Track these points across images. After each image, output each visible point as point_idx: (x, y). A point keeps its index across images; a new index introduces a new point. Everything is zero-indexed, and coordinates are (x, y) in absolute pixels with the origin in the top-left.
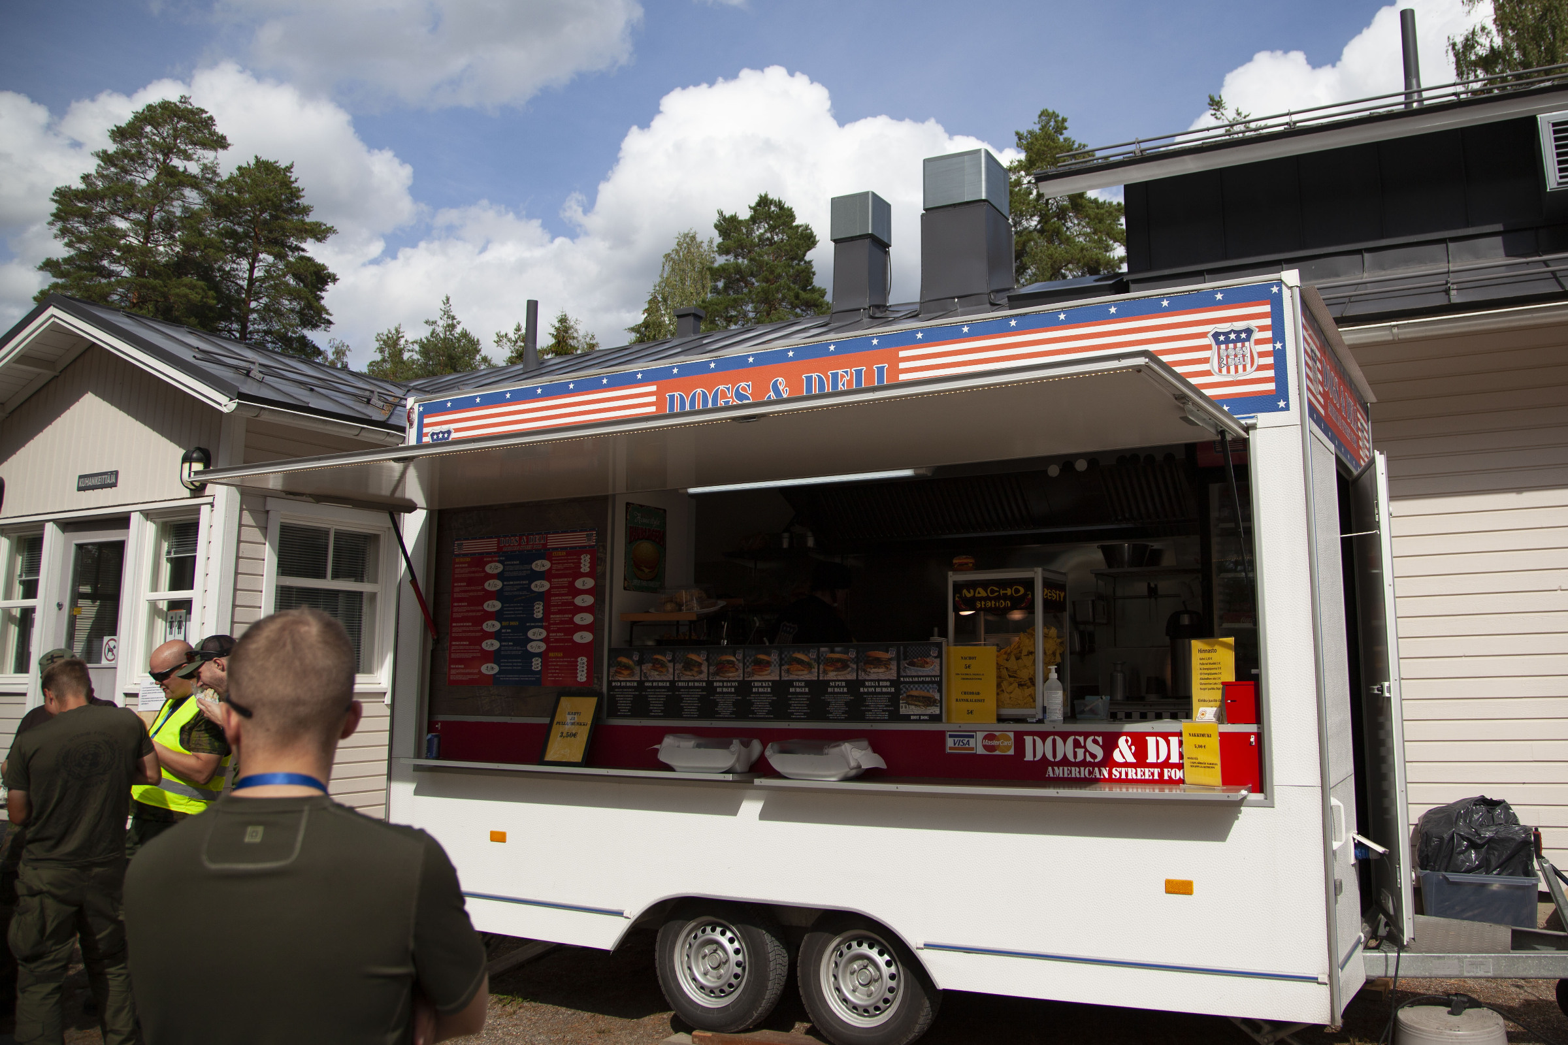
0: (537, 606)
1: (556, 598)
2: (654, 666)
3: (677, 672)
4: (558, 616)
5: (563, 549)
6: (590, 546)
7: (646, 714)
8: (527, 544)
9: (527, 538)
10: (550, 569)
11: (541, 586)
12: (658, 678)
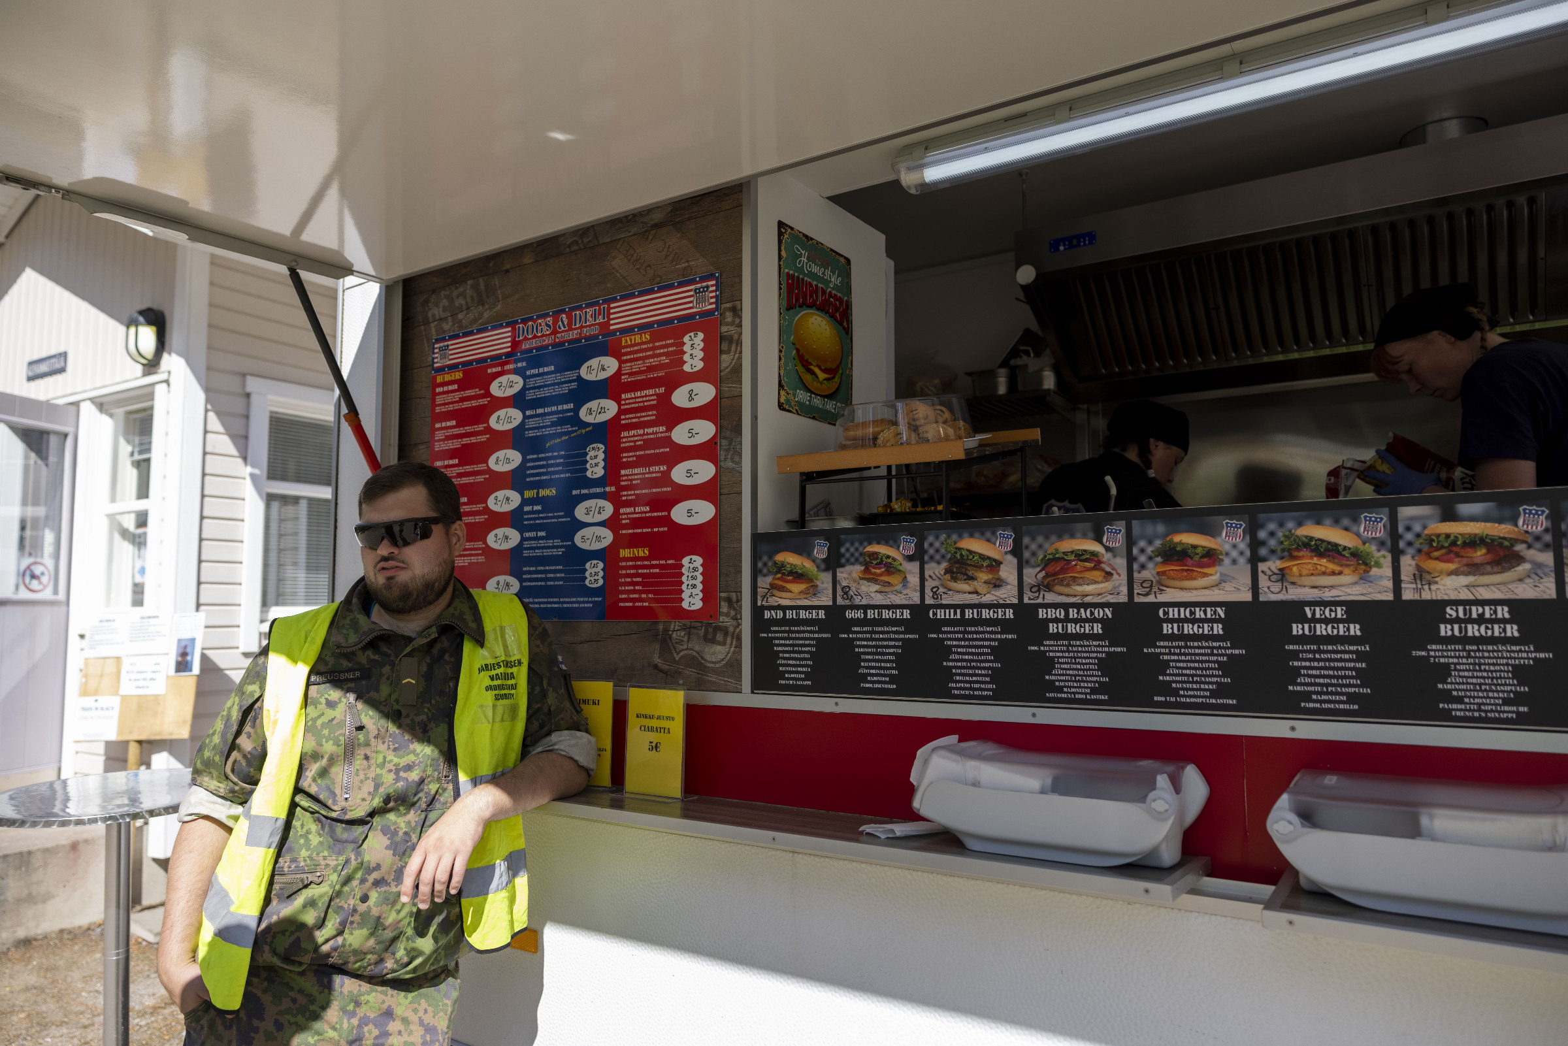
0: (592, 453)
1: (632, 433)
2: (866, 571)
3: (929, 584)
4: (636, 471)
5: (642, 327)
6: (703, 314)
7: (852, 686)
8: (570, 329)
9: (569, 318)
10: (618, 373)
11: (600, 411)
12: (879, 599)
